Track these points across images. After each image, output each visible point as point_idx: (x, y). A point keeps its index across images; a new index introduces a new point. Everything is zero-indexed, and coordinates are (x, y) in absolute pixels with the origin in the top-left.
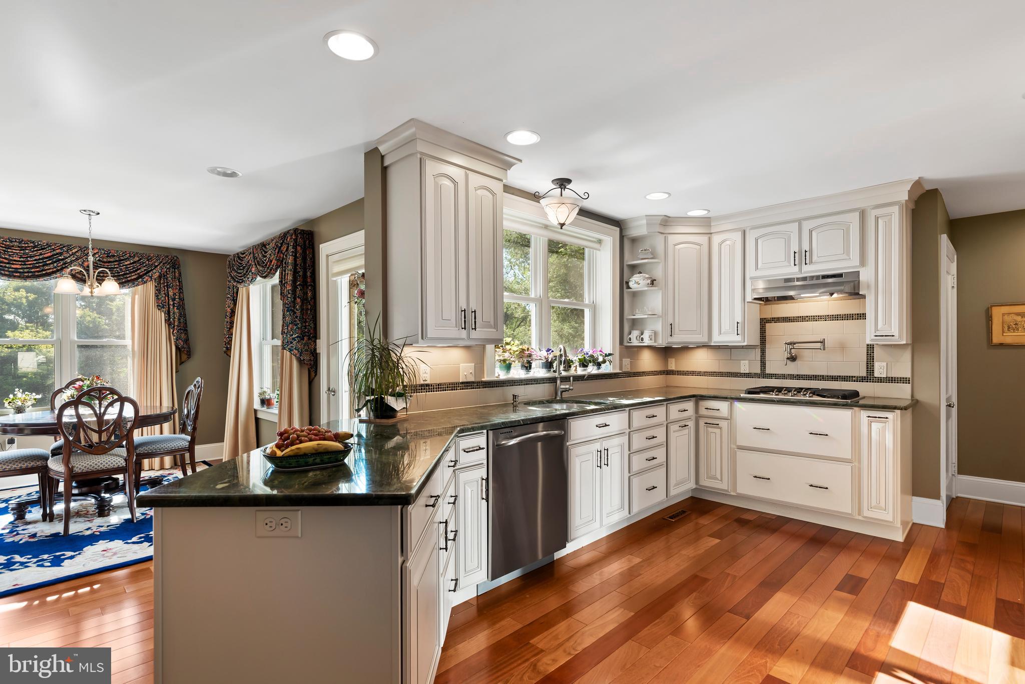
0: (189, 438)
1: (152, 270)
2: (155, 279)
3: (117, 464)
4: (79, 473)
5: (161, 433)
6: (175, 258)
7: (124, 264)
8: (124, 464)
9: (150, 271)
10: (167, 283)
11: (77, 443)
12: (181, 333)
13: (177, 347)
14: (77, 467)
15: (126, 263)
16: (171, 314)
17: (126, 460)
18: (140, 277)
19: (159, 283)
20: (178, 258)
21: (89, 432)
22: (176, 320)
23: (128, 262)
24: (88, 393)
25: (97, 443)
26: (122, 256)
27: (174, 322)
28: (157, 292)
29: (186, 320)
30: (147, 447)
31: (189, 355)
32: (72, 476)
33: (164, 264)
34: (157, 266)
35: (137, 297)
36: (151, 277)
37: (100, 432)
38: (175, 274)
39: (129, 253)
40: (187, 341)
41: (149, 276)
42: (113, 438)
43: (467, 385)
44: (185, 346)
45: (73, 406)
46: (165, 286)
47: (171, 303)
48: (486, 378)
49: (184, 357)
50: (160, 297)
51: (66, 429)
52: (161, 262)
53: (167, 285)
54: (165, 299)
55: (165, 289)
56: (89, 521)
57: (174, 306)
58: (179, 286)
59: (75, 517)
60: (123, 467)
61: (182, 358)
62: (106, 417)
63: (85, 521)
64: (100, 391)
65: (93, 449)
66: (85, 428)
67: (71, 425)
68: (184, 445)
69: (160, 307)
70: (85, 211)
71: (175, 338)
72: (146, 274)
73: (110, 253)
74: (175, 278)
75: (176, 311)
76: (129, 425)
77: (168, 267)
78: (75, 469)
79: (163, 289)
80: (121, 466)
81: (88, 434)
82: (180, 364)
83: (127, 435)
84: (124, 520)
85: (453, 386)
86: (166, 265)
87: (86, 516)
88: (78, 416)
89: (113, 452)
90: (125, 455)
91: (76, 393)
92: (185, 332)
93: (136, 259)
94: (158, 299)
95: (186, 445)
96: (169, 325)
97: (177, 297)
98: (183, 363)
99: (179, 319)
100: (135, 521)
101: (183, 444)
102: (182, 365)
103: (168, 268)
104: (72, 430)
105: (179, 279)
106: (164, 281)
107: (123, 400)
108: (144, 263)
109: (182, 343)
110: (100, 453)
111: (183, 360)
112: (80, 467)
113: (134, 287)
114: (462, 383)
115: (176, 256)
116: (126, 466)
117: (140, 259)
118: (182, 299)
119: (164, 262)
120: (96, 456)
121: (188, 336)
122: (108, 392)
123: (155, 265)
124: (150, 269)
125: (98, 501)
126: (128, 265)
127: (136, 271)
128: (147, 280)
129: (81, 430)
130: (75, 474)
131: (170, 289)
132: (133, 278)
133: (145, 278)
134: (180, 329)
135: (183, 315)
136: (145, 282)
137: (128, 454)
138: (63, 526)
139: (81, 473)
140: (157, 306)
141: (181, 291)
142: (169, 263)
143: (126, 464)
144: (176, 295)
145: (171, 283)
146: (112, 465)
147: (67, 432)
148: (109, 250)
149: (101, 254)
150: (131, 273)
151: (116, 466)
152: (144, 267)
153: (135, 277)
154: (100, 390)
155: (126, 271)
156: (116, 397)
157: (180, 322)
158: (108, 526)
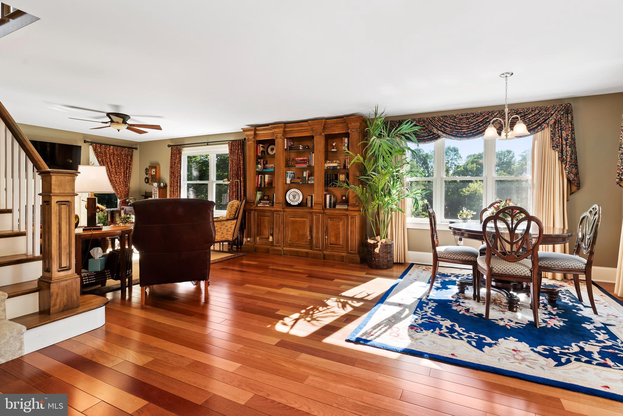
0: (585, 261)
1: (549, 118)
2: (551, 125)
3: (524, 272)
4: (496, 273)
5: (554, 251)
6: (568, 105)
7: (528, 117)
8: (530, 274)
9: (547, 119)
10: (561, 126)
11: (495, 249)
12: (572, 167)
13: (569, 180)
14: (495, 269)
15: (529, 116)
16: (564, 152)
17: (531, 271)
18: (540, 125)
19: (555, 128)
20: (571, 104)
21: (504, 242)
22: (568, 157)
23: (531, 116)
24: (503, 211)
25: (509, 252)
26: (527, 112)
27: (567, 159)
28: (552, 135)
29: (576, 157)
30: (547, 262)
31: (579, 187)
32: (492, 274)
33: (558, 112)
34: (553, 114)
35: (536, 142)
36: (548, 124)
37: (512, 244)
38: (568, 118)
39: (532, 109)
40: (577, 174)
41: (546, 123)
42: (521, 250)
44: (575, 179)
45: (493, 221)
46: (559, 130)
47: (564, 143)
49: (574, 188)
50: (555, 139)
51: (488, 237)
52: (556, 110)
53: (561, 129)
54: (559, 140)
55: (559, 132)
56: (502, 311)
57: (566, 145)
58: (572, 127)
59: (493, 304)
60: (529, 276)
61: (572, 189)
62: (516, 232)
63: (500, 311)
64: (512, 210)
65: (505, 256)
66: (501, 239)
67: (492, 234)
68: (581, 266)
69: (554, 147)
70: (503, 74)
71: (567, 172)
72: (544, 122)
73: (518, 111)
74: (568, 122)
75: (568, 149)
76: (534, 241)
77: (562, 113)
78: (493, 269)
79: (558, 132)
80: (527, 275)
81: (503, 243)
82: (570, 195)
83: (533, 249)
84: (529, 321)
86: (560, 112)
87: (500, 305)
88: (496, 228)
89: (521, 262)
90: (531, 266)
91: (495, 211)
92: (576, 167)
93: (537, 111)
94: (553, 141)
95: (582, 267)
96: (562, 162)
97: (569, 137)
98: (573, 193)
99: (571, 156)
100: (538, 327)
101: (579, 266)
102: (573, 196)
103: (562, 115)
104: (492, 238)
105: (572, 122)
106: (558, 126)
107: (529, 219)
108: (543, 113)
109: (573, 177)
110: (511, 261)
111: (573, 191)
112: (497, 269)
113: (535, 133)
115: (569, 103)
116: (531, 276)
117: (540, 111)
118: (573, 139)
119: (559, 109)
120: (508, 262)
121: (578, 171)
122: (518, 211)
123: (551, 113)
124: (547, 118)
125: (508, 297)
126: (531, 117)
127: (537, 121)
128: (545, 127)
129: (498, 239)
130: (493, 273)
131: (564, 131)
132: (534, 127)
133: (543, 125)
134: (572, 165)
135: (574, 153)
136: (543, 129)
137: (533, 266)
138: (485, 308)
139: (497, 273)
140: (553, 147)
141: (573, 132)
142: (563, 110)
143: (531, 275)
144: (569, 136)
145: (564, 126)
146: (520, 273)
147: (489, 239)
148: (518, 109)
149: (512, 113)
150: (532, 123)
151: (523, 274)
152: (543, 117)
153: (535, 126)
154: (513, 208)
155: (529, 122)
156: (523, 215)
157: (571, 159)
158: (516, 323)
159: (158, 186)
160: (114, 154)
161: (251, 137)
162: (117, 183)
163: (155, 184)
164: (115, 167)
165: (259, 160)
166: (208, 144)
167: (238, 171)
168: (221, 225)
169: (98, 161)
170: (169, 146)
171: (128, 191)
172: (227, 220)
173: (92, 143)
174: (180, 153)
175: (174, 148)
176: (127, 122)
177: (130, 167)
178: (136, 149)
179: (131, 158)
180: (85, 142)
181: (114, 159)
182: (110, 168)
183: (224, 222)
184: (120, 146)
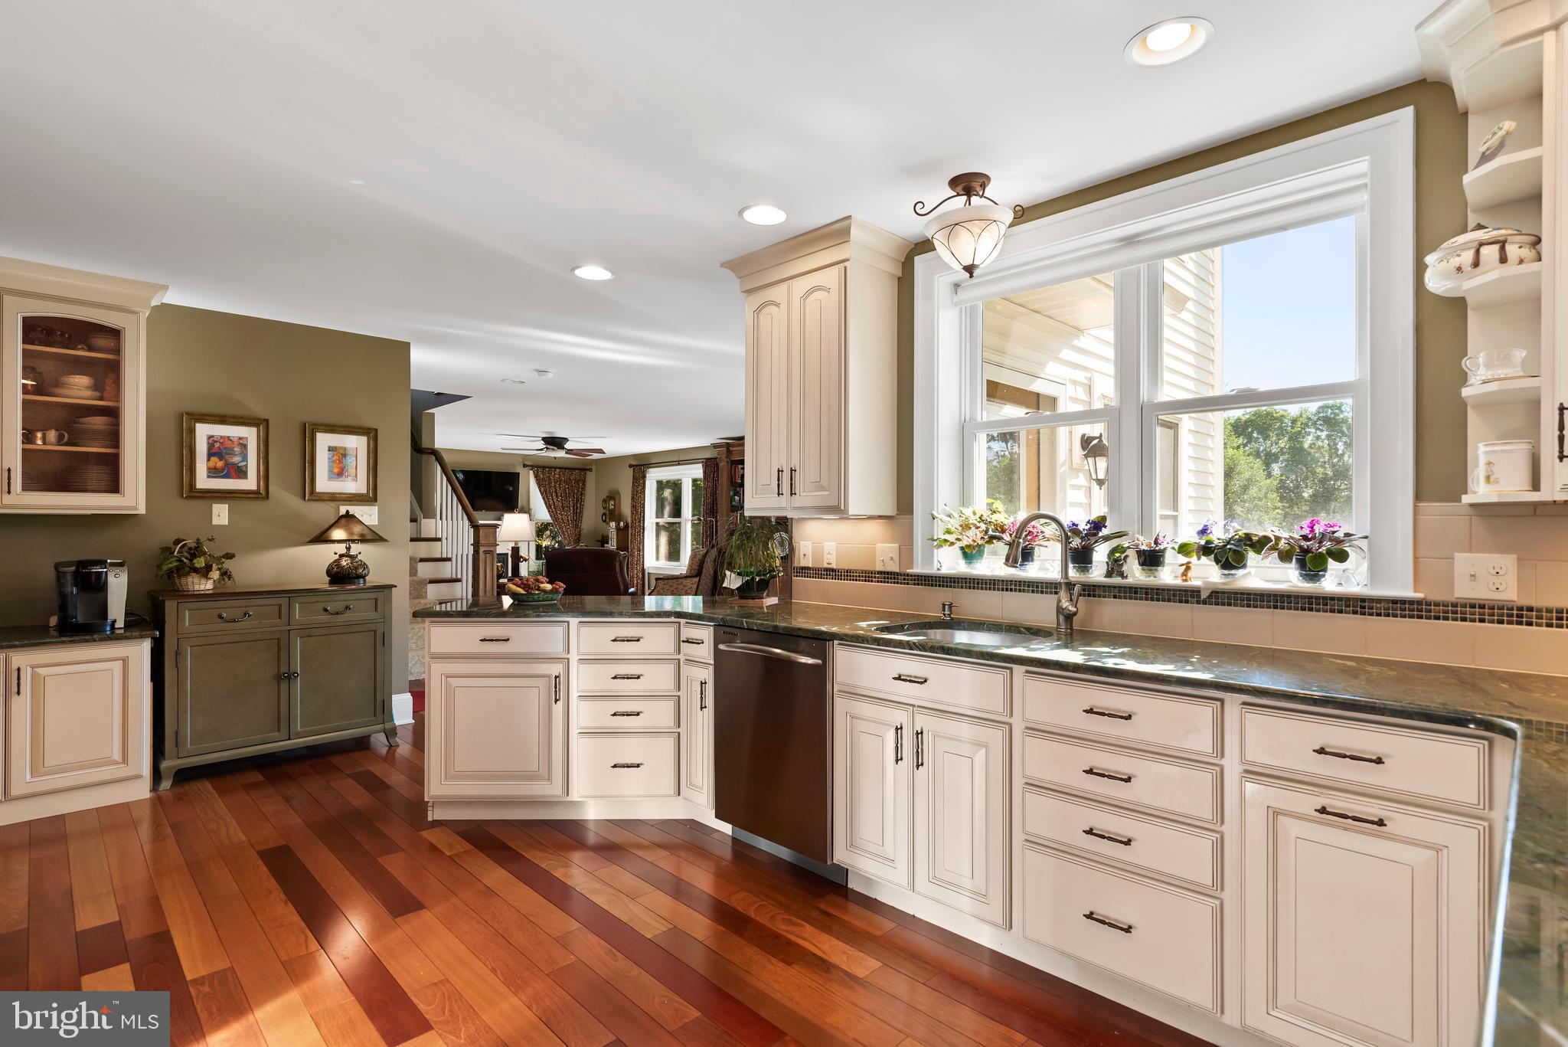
43: (888, 576)
48: (918, 569)
85: (868, 576)
114: (880, 573)
159: (616, 527)
160: (561, 481)
161: (724, 457)
162: (564, 523)
163: (613, 524)
164: (562, 500)
165: (738, 489)
166: (679, 463)
167: (713, 504)
168: (664, 584)
169: (540, 491)
170: (631, 466)
171: (580, 535)
172: (686, 577)
173: (532, 467)
174: (644, 477)
175: (637, 469)
176: (565, 446)
177: (581, 499)
178: (590, 470)
179: (584, 485)
180: (525, 466)
181: (560, 488)
182: (555, 500)
183: (683, 580)
184: (568, 469)
